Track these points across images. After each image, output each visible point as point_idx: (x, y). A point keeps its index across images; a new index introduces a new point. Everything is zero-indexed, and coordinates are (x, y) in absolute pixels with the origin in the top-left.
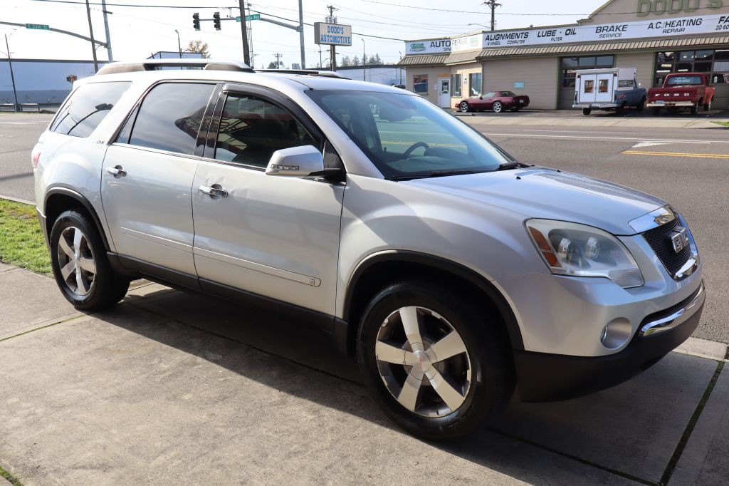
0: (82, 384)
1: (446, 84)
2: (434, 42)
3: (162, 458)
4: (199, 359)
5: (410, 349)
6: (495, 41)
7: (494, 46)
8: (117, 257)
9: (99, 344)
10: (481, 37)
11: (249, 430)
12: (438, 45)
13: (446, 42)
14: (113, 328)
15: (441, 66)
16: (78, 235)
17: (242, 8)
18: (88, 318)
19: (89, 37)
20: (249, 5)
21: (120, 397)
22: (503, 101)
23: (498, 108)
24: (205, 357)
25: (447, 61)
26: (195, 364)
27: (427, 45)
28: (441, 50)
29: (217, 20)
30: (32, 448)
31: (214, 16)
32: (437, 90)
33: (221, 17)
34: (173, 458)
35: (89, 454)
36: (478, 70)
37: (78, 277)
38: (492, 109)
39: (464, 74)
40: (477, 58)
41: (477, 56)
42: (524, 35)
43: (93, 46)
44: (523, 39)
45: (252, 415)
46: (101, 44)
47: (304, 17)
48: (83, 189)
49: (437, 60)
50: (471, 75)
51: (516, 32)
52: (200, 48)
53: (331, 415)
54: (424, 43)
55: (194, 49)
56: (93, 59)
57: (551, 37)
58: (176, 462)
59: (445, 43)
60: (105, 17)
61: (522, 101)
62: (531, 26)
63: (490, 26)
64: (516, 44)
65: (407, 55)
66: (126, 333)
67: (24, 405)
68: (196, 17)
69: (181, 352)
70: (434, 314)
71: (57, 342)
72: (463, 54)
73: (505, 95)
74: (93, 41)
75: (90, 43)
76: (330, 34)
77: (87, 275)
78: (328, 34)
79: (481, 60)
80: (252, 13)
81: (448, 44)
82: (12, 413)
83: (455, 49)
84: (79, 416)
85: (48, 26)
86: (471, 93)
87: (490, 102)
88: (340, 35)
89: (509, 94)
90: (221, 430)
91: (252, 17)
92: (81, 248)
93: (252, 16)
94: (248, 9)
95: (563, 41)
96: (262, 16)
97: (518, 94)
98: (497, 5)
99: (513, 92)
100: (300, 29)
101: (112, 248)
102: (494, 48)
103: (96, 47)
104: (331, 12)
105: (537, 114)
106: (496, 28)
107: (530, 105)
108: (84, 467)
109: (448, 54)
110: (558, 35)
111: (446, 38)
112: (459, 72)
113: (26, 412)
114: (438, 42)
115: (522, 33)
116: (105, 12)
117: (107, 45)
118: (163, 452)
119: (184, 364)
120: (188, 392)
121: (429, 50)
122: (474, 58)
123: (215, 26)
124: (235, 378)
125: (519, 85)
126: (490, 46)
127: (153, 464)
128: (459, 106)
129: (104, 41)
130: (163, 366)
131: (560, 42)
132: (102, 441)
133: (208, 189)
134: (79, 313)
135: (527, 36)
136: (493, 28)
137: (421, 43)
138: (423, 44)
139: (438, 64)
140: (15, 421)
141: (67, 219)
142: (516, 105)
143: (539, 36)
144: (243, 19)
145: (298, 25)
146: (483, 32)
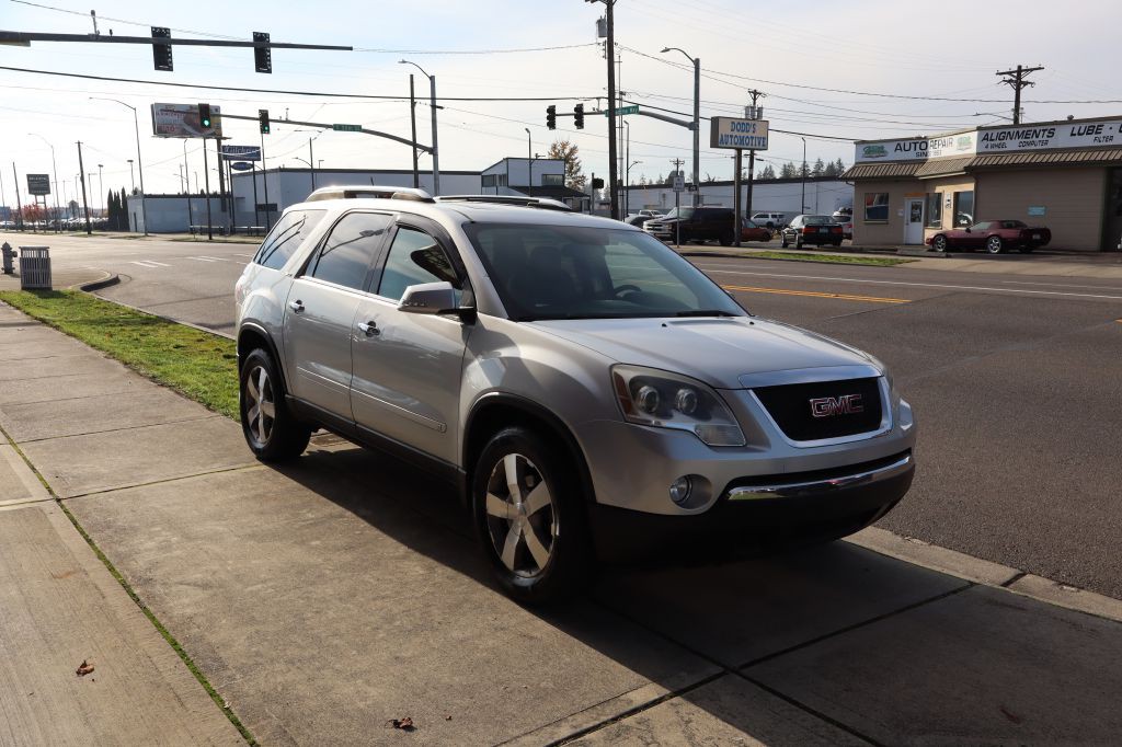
0: (224, 522)
1: (915, 207)
2: (900, 144)
3: (259, 586)
4: (349, 513)
5: (511, 502)
6: (998, 142)
7: (996, 149)
8: (294, 401)
9: (260, 491)
10: (974, 136)
11: (353, 576)
12: (907, 148)
13: (921, 143)
14: (283, 478)
15: (911, 180)
16: (263, 374)
17: (611, 98)
18: (264, 467)
19: (411, 139)
20: (621, 93)
21: (252, 536)
22: (1004, 236)
23: (995, 248)
24: (355, 512)
25: (921, 172)
26: (341, 516)
27: (890, 148)
28: (911, 155)
29: (579, 114)
30: (154, 565)
31: (576, 109)
32: (903, 217)
33: (585, 111)
34: (268, 587)
35: (199, 576)
36: (969, 187)
37: (261, 422)
38: (987, 248)
39: (947, 192)
40: (966, 169)
41: (967, 164)
42: (1046, 133)
43: (415, 152)
44: (1045, 138)
45: (365, 564)
46: (425, 149)
47: (701, 110)
48: (268, 323)
49: (904, 171)
50: (957, 195)
51: (1033, 129)
52: (567, 151)
53: (443, 572)
54: (884, 144)
55: (557, 154)
56: (412, 169)
57: (1094, 136)
58: (270, 590)
59: (918, 145)
60: (434, 114)
61: (1036, 237)
62: (1071, 118)
63: (1012, 117)
64: (1033, 147)
65: (856, 163)
66: (292, 483)
67: (164, 533)
68: (551, 112)
69: (335, 505)
70: (529, 462)
71: (220, 486)
72: (947, 161)
73: (1010, 227)
74: (414, 144)
75: (411, 148)
76: (735, 133)
77: (268, 420)
78: (731, 133)
79: (973, 172)
80: (625, 105)
81: (923, 146)
82: (151, 538)
83: (932, 154)
84: (205, 547)
85: (360, 127)
86: (956, 223)
87: (984, 236)
88: (750, 134)
89: (1018, 225)
90: (328, 572)
91: (628, 111)
92: (265, 390)
93: (628, 108)
94: (620, 99)
95: (1115, 142)
96: (641, 109)
97: (1031, 224)
98: (1026, 83)
99: (1024, 221)
100: (694, 127)
101: (289, 391)
102: (995, 153)
103: (418, 154)
104: (755, 99)
105: (1059, 257)
106: (1023, 120)
107: (1052, 243)
108: (189, 584)
109: (923, 162)
110: (1105, 132)
111: (920, 138)
112: (939, 189)
113: (161, 539)
114: (907, 144)
115: (1044, 131)
116: (434, 107)
117: (433, 151)
118: (264, 582)
119: (332, 516)
120: (318, 539)
121: (892, 155)
122: (961, 167)
123: (576, 124)
124: (373, 532)
125: (1037, 211)
126: (989, 150)
127: (250, 589)
128: (933, 241)
129: (430, 145)
130: (310, 515)
131: (1110, 143)
132: (215, 568)
133: (365, 327)
134: (258, 462)
135: (1052, 133)
136: (1016, 119)
137: (879, 145)
138: (882, 147)
139: (905, 176)
140: (150, 544)
141: (254, 358)
142: (1027, 242)
143: (1072, 135)
144: (612, 113)
145: (691, 120)
146: (979, 129)
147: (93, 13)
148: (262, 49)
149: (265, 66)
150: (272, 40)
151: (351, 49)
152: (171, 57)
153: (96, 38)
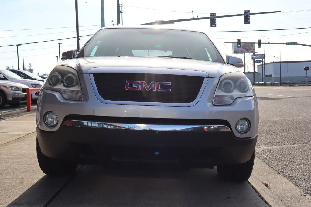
85: (297, 43)
147: (192, 11)
148: (247, 16)
149: (248, 22)
150: (251, 13)
151: (280, 12)
152: (216, 22)
153: (193, 19)
